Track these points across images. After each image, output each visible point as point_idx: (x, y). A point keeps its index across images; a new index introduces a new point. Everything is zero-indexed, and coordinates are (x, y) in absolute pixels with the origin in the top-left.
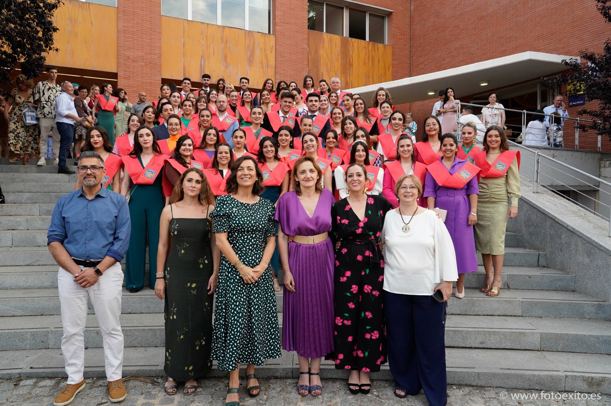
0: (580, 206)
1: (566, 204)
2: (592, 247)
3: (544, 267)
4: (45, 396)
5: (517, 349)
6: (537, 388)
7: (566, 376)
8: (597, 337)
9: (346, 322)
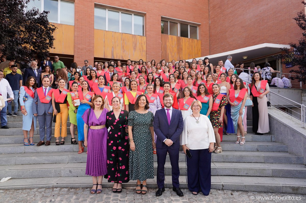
0: (289, 114)
1: (283, 114)
2: (294, 133)
3: (274, 142)
4: (65, 194)
5: (262, 176)
6: (270, 191)
7: (283, 186)
8: (297, 171)
9: (111, 162)
